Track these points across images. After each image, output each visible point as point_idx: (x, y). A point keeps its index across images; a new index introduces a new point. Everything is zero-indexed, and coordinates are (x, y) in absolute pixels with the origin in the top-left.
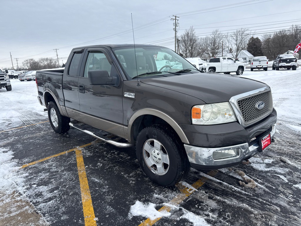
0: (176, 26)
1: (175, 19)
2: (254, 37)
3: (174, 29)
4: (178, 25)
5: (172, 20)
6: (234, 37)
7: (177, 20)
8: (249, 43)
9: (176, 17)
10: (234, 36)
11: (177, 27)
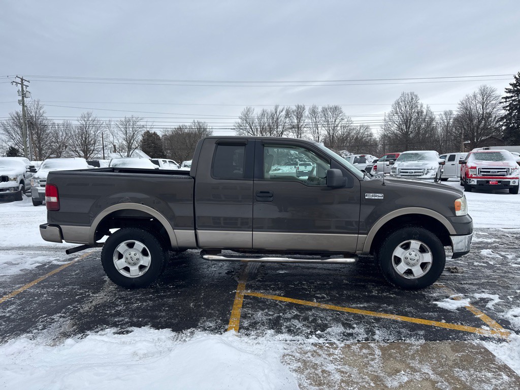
0: (23, 97)
1: (22, 84)
2: (151, 132)
3: (19, 100)
4: (28, 94)
5: (14, 83)
6: (123, 129)
7: (24, 86)
8: (143, 139)
9: (22, 80)
10: (121, 126)
11: (25, 99)
